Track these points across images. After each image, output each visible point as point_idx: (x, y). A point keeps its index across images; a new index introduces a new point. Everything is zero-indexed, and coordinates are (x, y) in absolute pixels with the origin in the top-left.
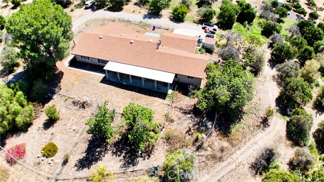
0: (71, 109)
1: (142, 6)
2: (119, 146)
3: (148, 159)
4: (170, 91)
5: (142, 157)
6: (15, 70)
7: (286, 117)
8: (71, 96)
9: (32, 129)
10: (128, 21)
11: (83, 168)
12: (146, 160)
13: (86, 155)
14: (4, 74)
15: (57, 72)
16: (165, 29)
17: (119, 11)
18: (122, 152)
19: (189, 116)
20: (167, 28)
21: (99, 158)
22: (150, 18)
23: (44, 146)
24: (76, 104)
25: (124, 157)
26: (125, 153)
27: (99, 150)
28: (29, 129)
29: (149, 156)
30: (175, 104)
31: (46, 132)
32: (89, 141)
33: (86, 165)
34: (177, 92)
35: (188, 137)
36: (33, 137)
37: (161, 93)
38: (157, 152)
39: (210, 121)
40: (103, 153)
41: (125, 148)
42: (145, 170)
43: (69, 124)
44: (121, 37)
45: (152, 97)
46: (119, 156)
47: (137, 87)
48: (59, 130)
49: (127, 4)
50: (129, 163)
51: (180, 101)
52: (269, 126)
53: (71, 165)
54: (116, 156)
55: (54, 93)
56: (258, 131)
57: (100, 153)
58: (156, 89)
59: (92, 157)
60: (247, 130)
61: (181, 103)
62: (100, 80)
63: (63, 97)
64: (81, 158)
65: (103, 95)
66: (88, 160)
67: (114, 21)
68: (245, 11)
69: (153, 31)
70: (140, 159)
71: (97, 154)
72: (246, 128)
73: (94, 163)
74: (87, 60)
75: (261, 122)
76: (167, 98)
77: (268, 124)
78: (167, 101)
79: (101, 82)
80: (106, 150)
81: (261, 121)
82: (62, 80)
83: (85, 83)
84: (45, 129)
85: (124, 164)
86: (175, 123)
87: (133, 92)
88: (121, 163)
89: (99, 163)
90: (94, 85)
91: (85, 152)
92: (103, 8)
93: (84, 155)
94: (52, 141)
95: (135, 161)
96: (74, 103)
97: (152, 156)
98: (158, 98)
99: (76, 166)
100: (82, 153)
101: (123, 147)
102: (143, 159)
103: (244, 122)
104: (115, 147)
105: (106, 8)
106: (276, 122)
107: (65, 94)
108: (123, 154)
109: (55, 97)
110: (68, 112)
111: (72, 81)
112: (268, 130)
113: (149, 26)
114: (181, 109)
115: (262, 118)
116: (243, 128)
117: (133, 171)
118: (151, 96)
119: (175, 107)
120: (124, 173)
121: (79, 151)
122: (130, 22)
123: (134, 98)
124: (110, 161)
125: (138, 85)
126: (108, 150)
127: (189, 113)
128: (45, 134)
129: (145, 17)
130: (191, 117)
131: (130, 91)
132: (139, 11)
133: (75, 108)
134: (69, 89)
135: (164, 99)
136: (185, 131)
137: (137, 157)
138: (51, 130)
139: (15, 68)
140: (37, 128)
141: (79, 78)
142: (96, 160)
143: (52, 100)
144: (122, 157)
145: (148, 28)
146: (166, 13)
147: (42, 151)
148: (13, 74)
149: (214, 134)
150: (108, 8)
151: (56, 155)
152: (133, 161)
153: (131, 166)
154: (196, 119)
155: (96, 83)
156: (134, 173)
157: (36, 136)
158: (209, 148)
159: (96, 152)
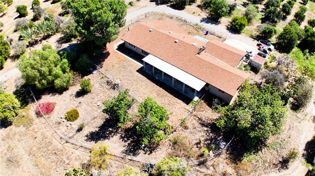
0: (103, 87)
1: (204, 10)
2: (128, 133)
3: (149, 154)
4: (196, 99)
5: (144, 150)
6: (72, 41)
7: (310, 165)
8: (107, 76)
9: (67, 93)
10: (184, 21)
11: (91, 141)
12: (147, 155)
13: (99, 130)
14: (62, 41)
15: (105, 52)
16: (218, 36)
17: (180, 10)
18: (129, 140)
19: (206, 129)
20: (220, 36)
21: (108, 137)
22: (207, 22)
23: (69, 110)
24: (109, 84)
25: (128, 144)
26: (131, 141)
27: (111, 129)
28: (64, 93)
29: (151, 152)
30: (196, 112)
31: (76, 99)
32: (106, 119)
33: (94, 139)
34: (202, 101)
35: (195, 149)
36: (64, 100)
37: (187, 97)
38: (160, 152)
39: (225, 141)
40: (112, 134)
41: (133, 136)
42: (141, 163)
43: (96, 99)
44: (169, 34)
45: (177, 99)
46: (125, 141)
47: (166, 84)
48: (86, 101)
49: (190, 5)
50: (131, 151)
51: (203, 111)
52: (287, 168)
53: (83, 134)
54: (123, 140)
55: (95, 69)
56: (273, 170)
57: (111, 132)
58: (183, 92)
59: (102, 134)
60: (260, 165)
61: (203, 113)
62: (137, 69)
63: (101, 75)
64: (94, 131)
65: (134, 83)
66: (98, 135)
67: (172, 18)
68: (309, 38)
69: (205, 36)
70: (141, 152)
71: (108, 132)
72: (260, 162)
73: (102, 139)
74: (134, 48)
75: (280, 162)
76: (191, 105)
77: (287, 166)
78: (190, 107)
79: (137, 71)
80: (116, 132)
81: (281, 160)
82: (106, 60)
83: (123, 68)
84: (76, 97)
85: (126, 151)
86: (188, 131)
87: (161, 89)
88: (124, 148)
89: (106, 141)
90: (131, 72)
91: (99, 128)
92: (167, 3)
93: (97, 130)
94: (77, 109)
95: (137, 152)
96: (108, 82)
97: (154, 153)
98: (181, 101)
99: (87, 136)
100: (96, 127)
101: (132, 135)
102: (144, 152)
103: (261, 155)
104: (125, 132)
105: (169, 4)
106: (297, 167)
107: (103, 73)
108: (129, 142)
109: (95, 72)
110: (100, 88)
111: (114, 63)
112: (284, 172)
113: (202, 29)
114: (200, 119)
115: (283, 157)
116: (258, 161)
117: (131, 160)
118: (176, 97)
119: (195, 116)
120: (123, 158)
121: (95, 125)
122: (186, 22)
123: (160, 94)
124: (115, 143)
125: (168, 83)
126: (118, 133)
127: (207, 126)
128: (75, 101)
129: (203, 20)
130: (207, 131)
131: (158, 87)
132: (199, 13)
133: (107, 87)
134: (109, 69)
135: (187, 104)
136: (195, 142)
137: (140, 149)
138: (81, 99)
139: (73, 39)
140: (71, 94)
141: (121, 62)
142: (105, 137)
143: (91, 75)
144: (126, 144)
145: (201, 32)
146: (225, 21)
147: (66, 114)
148: (70, 43)
149: (224, 155)
150: (171, 5)
151: (76, 121)
152: (135, 150)
153: (131, 154)
154: (211, 135)
155: (133, 70)
156: (131, 162)
157: (67, 100)
158: (211, 168)
159: (108, 131)
